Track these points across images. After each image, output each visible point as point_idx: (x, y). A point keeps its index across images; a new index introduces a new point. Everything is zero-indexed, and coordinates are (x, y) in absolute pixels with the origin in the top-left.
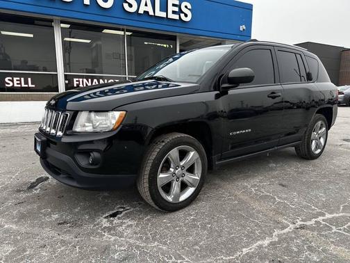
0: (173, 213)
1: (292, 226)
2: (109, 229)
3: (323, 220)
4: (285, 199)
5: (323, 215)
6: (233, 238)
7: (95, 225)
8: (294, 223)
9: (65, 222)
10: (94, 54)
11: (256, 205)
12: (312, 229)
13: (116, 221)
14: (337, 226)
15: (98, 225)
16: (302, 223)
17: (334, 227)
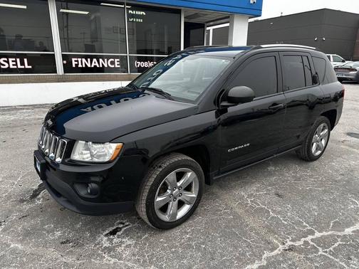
0: (170, 231)
1: (281, 247)
2: (109, 250)
3: (312, 240)
4: (279, 213)
5: (313, 233)
6: (224, 261)
7: (96, 245)
8: (284, 244)
9: (68, 241)
10: (93, 27)
11: (250, 221)
12: (299, 250)
13: (116, 240)
14: (324, 247)
15: (98, 244)
16: (292, 243)
17: (320, 249)
